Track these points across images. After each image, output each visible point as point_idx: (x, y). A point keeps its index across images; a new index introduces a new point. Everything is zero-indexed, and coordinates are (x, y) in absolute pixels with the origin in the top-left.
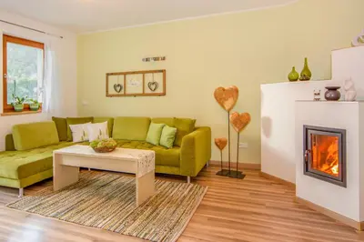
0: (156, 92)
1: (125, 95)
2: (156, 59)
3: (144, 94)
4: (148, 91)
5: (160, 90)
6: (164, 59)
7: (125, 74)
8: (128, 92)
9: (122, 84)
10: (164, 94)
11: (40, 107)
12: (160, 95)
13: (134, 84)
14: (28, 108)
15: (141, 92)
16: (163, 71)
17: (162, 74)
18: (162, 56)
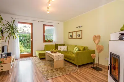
0: (80, 37)
1: (73, 38)
2: (79, 27)
3: (77, 38)
4: (78, 37)
5: (81, 37)
6: (82, 26)
7: (73, 32)
8: (73, 37)
9: (72, 35)
10: (82, 38)
11: (52, 41)
12: (81, 38)
13: (75, 35)
14: (49, 41)
15: (76, 37)
16: (82, 31)
17: (81, 32)
18: (81, 26)
